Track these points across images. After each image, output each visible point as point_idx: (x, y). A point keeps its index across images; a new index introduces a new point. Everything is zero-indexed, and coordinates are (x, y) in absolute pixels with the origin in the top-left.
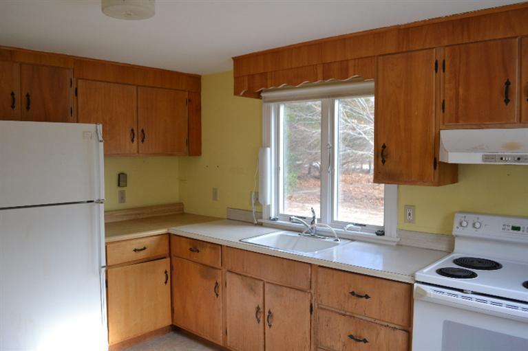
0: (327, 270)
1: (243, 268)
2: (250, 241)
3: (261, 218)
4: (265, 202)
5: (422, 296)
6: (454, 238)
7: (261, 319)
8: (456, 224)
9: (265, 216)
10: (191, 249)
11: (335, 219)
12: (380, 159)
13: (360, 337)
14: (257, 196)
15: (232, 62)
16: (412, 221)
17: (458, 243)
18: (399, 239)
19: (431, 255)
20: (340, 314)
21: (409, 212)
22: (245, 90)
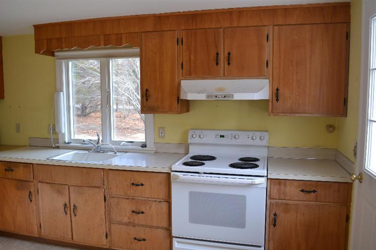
0: (114, 171)
1: (52, 178)
2: (55, 158)
3: (58, 143)
4: (60, 130)
5: (176, 179)
6: (188, 145)
7: (68, 212)
8: (190, 136)
9: (61, 141)
10: (6, 170)
11: (113, 139)
12: (145, 98)
13: (139, 211)
14: (54, 127)
15: (33, 28)
16: (163, 137)
17: (191, 148)
18: (155, 149)
19: (177, 156)
20: (125, 199)
21: (161, 131)
22: (45, 50)
